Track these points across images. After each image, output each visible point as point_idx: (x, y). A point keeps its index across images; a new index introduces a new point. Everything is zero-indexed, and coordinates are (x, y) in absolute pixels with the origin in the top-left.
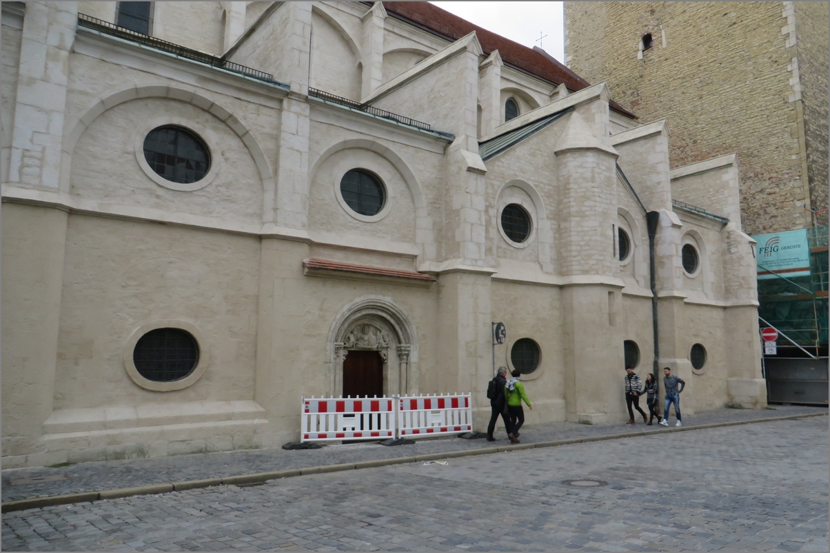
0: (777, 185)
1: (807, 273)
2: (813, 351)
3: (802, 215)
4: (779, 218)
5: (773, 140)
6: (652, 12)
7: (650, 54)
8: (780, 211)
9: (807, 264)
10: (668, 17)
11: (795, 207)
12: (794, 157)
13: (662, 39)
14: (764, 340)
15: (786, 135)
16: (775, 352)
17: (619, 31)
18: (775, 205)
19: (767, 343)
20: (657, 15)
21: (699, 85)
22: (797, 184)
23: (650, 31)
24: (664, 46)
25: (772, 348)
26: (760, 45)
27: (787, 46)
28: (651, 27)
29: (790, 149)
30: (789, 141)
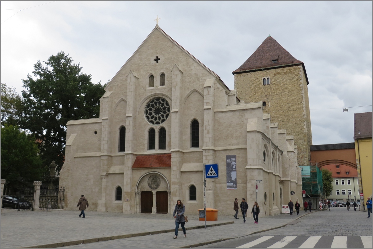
0: (301, 153)
1: (310, 177)
2: (311, 196)
3: (306, 162)
4: (301, 162)
5: (300, 141)
6: (266, 96)
7: (265, 108)
8: (301, 160)
9: (310, 175)
10: (271, 99)
11: (305, 159)
12: (305, 146)
13: (269, 104)
14: (303, 193)
15: (303, 140)
16: (305, 197)
17: (255, 98)
18: (300, 158)
19: (303, 194)
20: (267, 97)
21: (280, 121)
22: (305, 153)
23: (265, 101)
24: (270, 107)
25: (304, 195)
26: (297, 115)
27: (304, 117)
28: (266, 100)
29: (304, 144)
30: (304, 142)
